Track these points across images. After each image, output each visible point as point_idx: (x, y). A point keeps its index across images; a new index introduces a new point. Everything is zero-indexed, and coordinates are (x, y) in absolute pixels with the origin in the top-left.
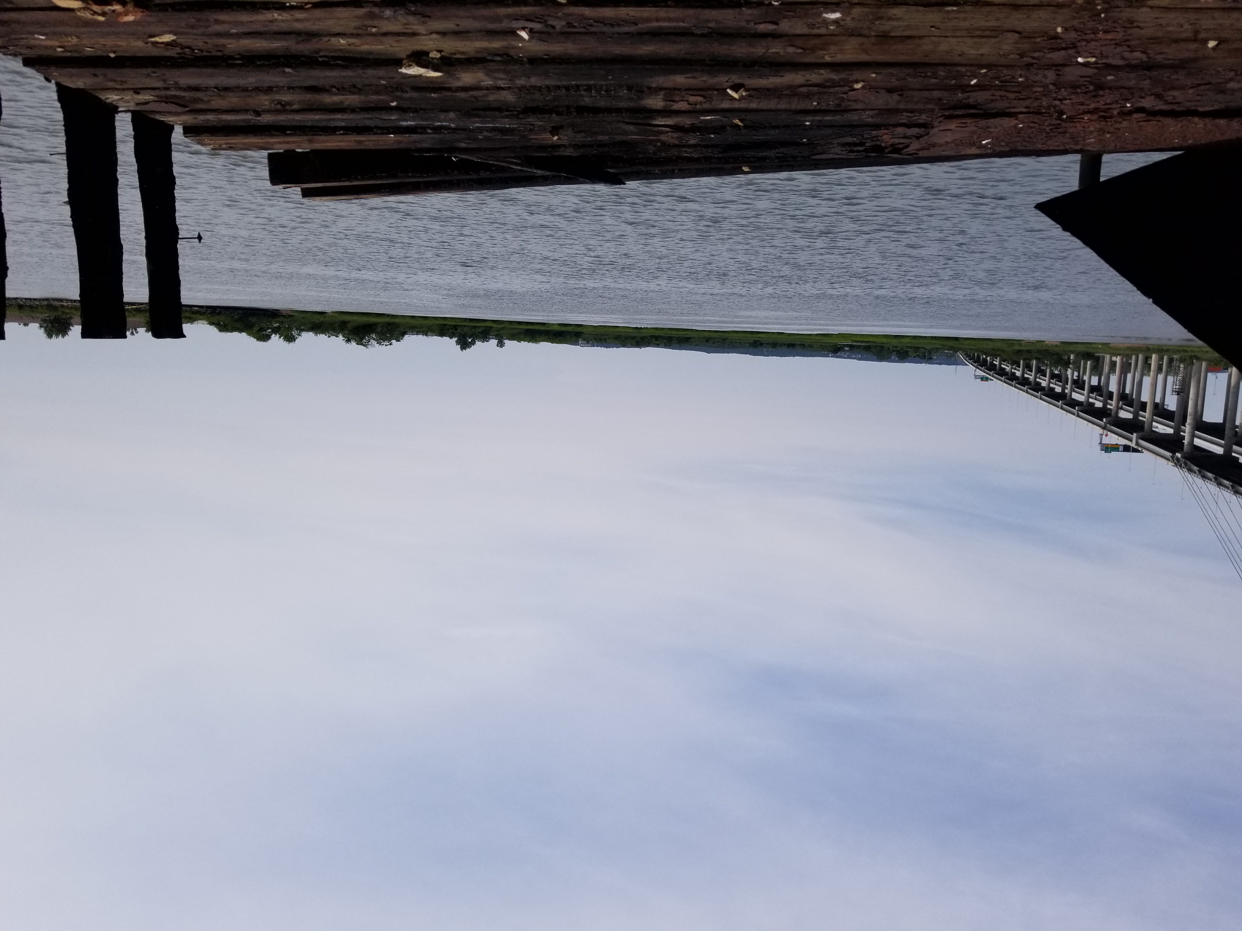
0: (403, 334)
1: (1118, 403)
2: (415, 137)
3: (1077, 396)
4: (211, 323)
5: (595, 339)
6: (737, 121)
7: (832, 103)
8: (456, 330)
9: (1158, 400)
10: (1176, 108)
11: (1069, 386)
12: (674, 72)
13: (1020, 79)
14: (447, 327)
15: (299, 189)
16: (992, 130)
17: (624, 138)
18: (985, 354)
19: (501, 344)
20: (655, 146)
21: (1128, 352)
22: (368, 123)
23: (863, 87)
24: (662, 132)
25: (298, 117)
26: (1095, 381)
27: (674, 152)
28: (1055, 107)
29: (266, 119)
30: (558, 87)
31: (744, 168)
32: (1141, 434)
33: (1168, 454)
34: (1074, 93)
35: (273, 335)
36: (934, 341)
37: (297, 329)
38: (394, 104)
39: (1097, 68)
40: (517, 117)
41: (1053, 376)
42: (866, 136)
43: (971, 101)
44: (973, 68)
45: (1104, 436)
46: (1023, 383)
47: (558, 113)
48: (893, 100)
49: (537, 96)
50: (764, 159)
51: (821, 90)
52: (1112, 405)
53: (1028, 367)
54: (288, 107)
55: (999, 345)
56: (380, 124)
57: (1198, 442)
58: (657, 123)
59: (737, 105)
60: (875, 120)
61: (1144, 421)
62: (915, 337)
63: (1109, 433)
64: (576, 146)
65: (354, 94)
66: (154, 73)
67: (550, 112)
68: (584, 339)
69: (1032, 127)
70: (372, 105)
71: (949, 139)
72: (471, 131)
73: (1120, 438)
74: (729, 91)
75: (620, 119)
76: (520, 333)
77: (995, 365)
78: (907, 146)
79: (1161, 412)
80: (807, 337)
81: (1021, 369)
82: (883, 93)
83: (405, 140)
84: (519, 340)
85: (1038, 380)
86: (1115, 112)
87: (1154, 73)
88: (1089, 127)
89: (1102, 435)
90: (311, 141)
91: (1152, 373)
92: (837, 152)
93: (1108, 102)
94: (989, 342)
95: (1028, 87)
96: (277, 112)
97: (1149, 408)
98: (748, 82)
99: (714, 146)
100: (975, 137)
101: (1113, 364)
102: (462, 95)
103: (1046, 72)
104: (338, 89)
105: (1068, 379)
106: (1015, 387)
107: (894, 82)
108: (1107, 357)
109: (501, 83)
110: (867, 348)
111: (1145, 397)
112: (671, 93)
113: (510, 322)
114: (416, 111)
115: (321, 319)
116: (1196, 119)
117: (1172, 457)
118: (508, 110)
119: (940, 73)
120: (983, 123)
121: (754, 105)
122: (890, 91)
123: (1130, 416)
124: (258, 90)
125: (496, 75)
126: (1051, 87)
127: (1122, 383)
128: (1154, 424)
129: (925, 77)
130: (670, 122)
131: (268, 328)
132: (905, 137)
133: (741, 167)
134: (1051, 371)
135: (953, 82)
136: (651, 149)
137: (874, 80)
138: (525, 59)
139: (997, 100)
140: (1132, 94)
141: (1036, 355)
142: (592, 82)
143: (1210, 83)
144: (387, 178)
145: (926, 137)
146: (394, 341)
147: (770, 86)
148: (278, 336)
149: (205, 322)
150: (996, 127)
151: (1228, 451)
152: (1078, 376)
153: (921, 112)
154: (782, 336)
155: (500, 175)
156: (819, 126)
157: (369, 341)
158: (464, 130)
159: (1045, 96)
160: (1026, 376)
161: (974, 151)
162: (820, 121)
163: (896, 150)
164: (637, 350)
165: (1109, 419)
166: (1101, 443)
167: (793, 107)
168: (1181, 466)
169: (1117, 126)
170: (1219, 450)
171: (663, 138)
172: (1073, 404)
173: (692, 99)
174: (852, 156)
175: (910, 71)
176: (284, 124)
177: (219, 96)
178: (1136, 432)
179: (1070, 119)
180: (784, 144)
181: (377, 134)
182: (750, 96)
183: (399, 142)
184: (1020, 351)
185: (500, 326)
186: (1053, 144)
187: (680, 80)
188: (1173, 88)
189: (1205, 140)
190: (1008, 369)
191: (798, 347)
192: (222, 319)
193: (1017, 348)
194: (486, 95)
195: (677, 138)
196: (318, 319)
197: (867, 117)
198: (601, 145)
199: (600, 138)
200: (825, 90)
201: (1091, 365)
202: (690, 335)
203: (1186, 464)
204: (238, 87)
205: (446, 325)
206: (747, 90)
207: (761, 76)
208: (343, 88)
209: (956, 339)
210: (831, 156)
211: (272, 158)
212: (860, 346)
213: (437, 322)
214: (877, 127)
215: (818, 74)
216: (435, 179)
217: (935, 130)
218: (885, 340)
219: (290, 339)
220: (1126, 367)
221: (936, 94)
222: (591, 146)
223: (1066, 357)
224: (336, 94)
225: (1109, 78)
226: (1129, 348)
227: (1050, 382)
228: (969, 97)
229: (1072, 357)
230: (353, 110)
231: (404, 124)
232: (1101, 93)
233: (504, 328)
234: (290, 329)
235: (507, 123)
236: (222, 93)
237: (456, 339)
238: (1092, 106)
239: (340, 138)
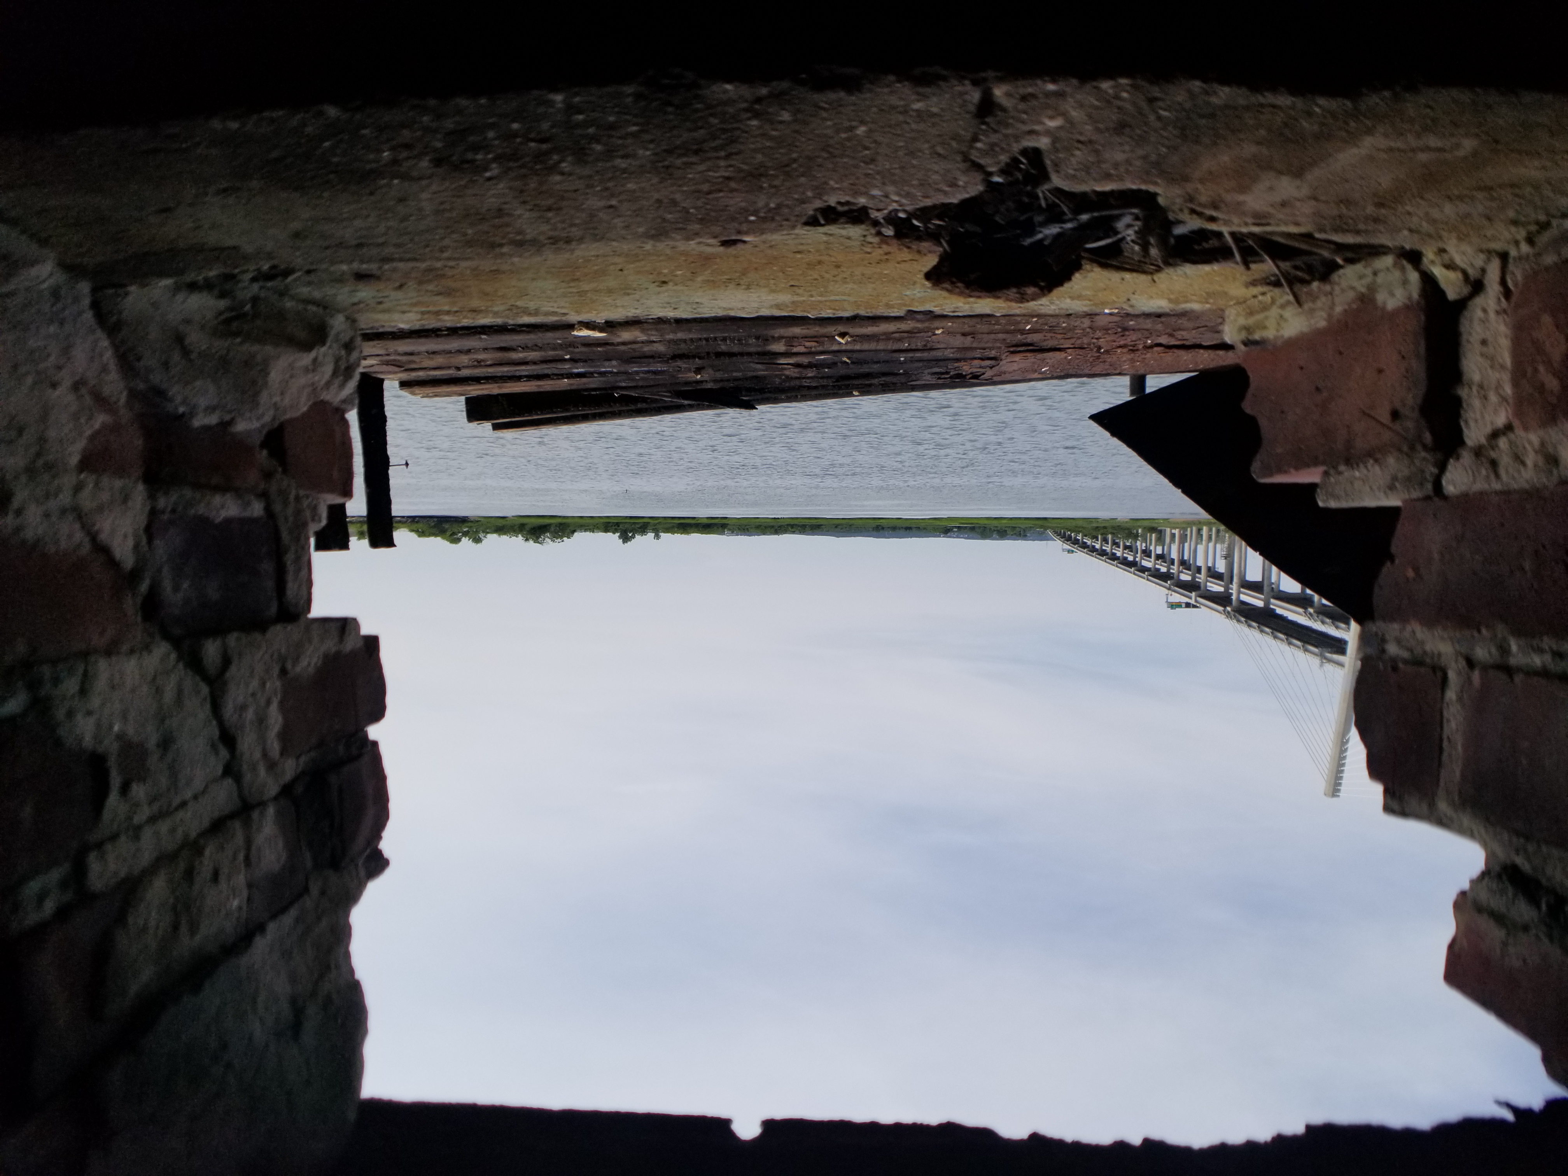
0: (574, 532)
1: (1179, 568)
2: (584, 380)
3: (1147, 563)
4: (412, 531)
5: (739, 529)
6: (845, 359)
7: (920, 345)
8: (619, 526)
9: (1210, 564)
10: (1187, 343)
11: (1138, 555)
12: (792, 325)
13: (1064, 325)
14: (611, 524)
15: (490, 424)
16: (1048, 361)
17: (755, 374)
18: (1070, 530)
19: (657, 537)
20: (781, 378)
21: (1184, 526)
22: (546, 372)
23: (943, 332)
24: (785, 369)
25: (491, 370)
26: (1159, 550)
27: (797, 383)
28: (1094, 344)
29: (465, 373)
30: (700, 339)
31: (854, 393)
32: (1198, 593)
33: (1221, 608)
34: (1106, 334)
35: (464, 538)
36: (1026, 522)
37: (483, 532)
38: (568, 357)
39: (1121, 316)
40: (667, 362)
41: (1126, 547)
42: (949, 367)
43: (1029, 341)
44: (1027, 318)
45: (1169, 596)
46: (1102, 553)
47: (700, 358)
48: (968, 342)
49: (683, 346)
50: (870, 385)
51: (910, 335)
52: (1174, 569)
53: (1105, 540)
54: (482, 364)
55: (1080, 523)
56: (556, 372)
57: (1243, 598)
58: (781, 362)
59: (844, 348)
60: (955, 355)
61: (1200, 582)
62: (1011, 519)
63: (1173, 593)
64: (715, 381)
65: (535, 351)
66: (378, 344)
67: (694, 357)
68: (729, 530)
69: (1079, 359)
70: (550, 358)
71: (1016, 368)
72: (629, 373)
73: (1182, 597)
74: (836, 337)
75: (750, 360)
76: (673, 527)
77: (1079, 540)
78: (984, 374)
79: (1214, 574)
80: (921, 521)
81: (1099, 542)
82: (959, 337)
83: (576, 383)
84: (673, 533)
85: (1114, 551)
86: (1141, 347)
87: (1163, 319)
88: (1122, 357)
89: (1167, 595)
90: (500, 388)
91: (1204, 542)
92: (928, 379)
93: (1134, 339)
94: (1072, 521)
95: (1070, 330)
96: (475, 367)
97: (1203, 571)
98: (851, 331)
99: (828, 377)
100: (1036, 366)
101: (1173, 536)
102: (622, 348)
103: (1083, 320)
104: (523, 348)
105: (1137, 549)
106: (1096, 557)
107: (967, 329)
108: (1168, 530)
109: (653, 338)
110: (973, 529)
111: (1200, 562)
112: (790, 340)
113: (665, 518)
114: (585, 361)
115: (502, 522)
116: (1202, 351)
117: (1224, 611)
118: (660, 357)
119: (1001, 321)
120: (1040, 356)
121: (858, 347)
122: (964, 334)
123: (1189, 578)
124: (460, 352)
125: (650, 332)
126: (1088, 330)
127: (1181, 552)
128: (1208, 584)
129: (990, 324)
130: (791, 361)
131: (459, 532)
132: (981, 367)
133: (852, 392)
134: (1124, 543)
135: (1013, 327)
136: (777, 380)
137: (951, 327)
138: (672, 320)
139: (1048, 340)
140: (1151, 333)
141: (1110, 530)
142: (727, 335)
143: (1206, 326)
144: (562, 412)
145: (997, 367)
146: (565, 539)
147: (869, 334)
148: (467, 538)
149: (405, 529)
150: (1051, 359)
151: (1267, 603)
152: (1146, 547)
153: (991, 349)
154: (900, 521)
155: (654, 405)
156: (912, 361)
157: (544, 540)
158: (626, 373)
159: (1085, 336)
160: (1104, 548)
161: (1036, 375)
162: (912, 357)
163: (976, 377)
164: (776, 536)
165: (1172, 581)
166: (1167, 602)
167: (889, 347)
168: (1231, 618)
169: (1143, 356)
170: (1260, 604)
171: (787, 373)
172: (1143, 570)
173: (808, 344)
174: (940, 382)
175: (979, 320)
176: (479, 375)
177: (429, 358)
178: (1194, 591)
179: (1107, 352)
180: (885, 374)
181: (553, 379)
182: (854, 340)
183: (571, 385)
184: (1097, 527)
185: (657, 522)
186: (1097, 369)
187: (797, 331)
188: (1180, 329)
189: (1212, 365)
190: (1089, 542)
191: (914, 530)
192: (420, 526)
193: (1095, 525)
194: (642, 347)
195: (798, 372)
196: (501, 523)
197: (949, 354)
198: (737, 379)
199: (735, 374)
200: (913, 335)
201: (1156, 537)
202: (821, 522)
203: (1235, 616)
204: (444, 351)
205: (609, 523)
206: (851, 336)
207: (861, 327)
208: (527, 347)
209: (1045, 519)
210: (923, 382)
211: (469, 401)
212: (966, 527)
213: (602, 521)
214: (958, 360)
215: (906, 323)
216: (600, 411)
217: (1004, 362)
218: (986, 522)
219: (478, 540)
220: (1183, 539)
221: (1001, 336)
222: (728, 380)
223: (1135, 531)
224: (521, 352)
225: (1131, 323)
226: (1184, 522)
227: (1123, 553)
228: (1026, 338)
229: (1140, 531)
230: (535, 363)
231: (576, 371)
232: (1127, 333)
233: (659, 523)
234: (477, 532)
235: (659, 367)
236: (431, 356)
237: (619, 534)
238: (1122, 343)
239: (524, 384)
